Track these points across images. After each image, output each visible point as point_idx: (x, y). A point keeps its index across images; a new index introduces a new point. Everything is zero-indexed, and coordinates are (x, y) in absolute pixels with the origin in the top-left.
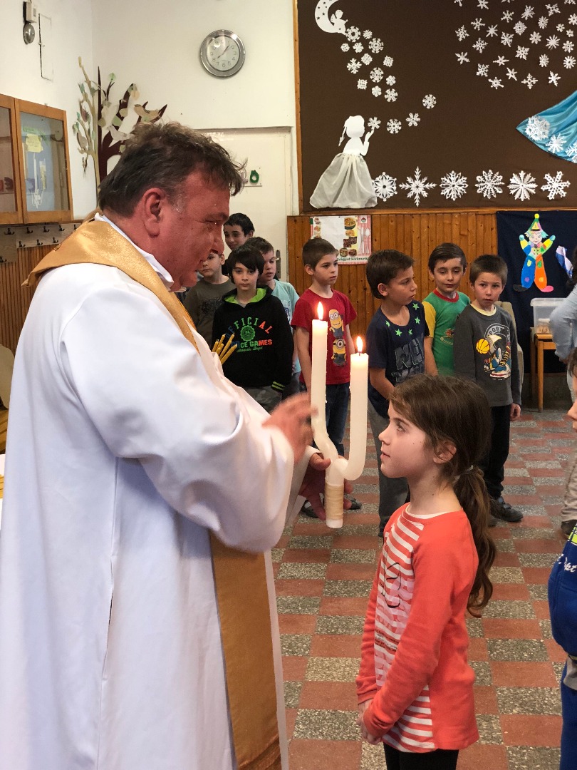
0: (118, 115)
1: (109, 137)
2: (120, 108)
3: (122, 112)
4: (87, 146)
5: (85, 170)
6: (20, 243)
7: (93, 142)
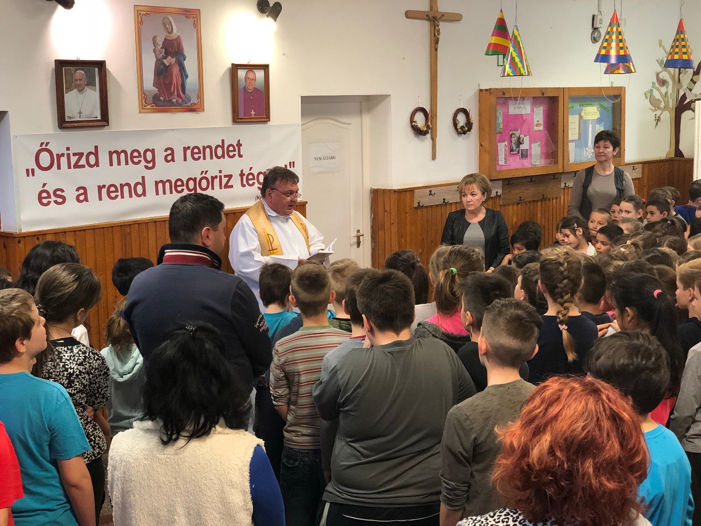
0: (692, 80)
1: (684, 97)
2: (693, 75)
3: (695, 78)
4: (662, 105)
5: (657, 124)
6: (565, 184)
7: (670, 101)
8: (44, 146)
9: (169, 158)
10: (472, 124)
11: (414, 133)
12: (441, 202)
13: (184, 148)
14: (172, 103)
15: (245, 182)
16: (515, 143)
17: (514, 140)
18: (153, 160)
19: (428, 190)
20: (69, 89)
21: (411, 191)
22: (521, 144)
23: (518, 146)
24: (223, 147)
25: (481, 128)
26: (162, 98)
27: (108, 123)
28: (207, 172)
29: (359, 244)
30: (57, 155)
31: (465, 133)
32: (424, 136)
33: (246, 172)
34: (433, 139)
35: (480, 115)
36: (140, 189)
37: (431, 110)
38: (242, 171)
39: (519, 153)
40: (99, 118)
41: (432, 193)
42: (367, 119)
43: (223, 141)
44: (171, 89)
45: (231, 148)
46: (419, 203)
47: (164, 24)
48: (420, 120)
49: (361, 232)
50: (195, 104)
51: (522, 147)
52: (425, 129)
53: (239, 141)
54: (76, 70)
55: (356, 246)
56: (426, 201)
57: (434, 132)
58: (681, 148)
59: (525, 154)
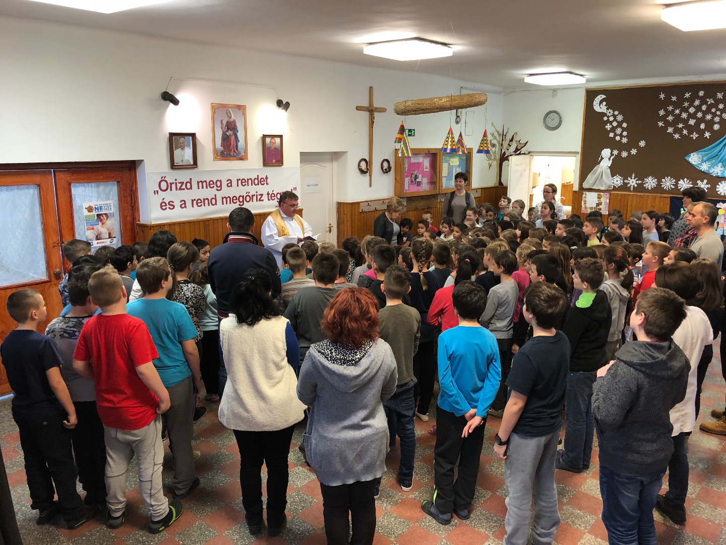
0: (509, 144)
2: (510, 142)
8: (163, 178)
9: (229, 185)
10: (391, 167)
12: (374, 209)
13: (237, 179)
14: (231, 155)
15: (270, 198)
16: (414, 178)
17: (413, 176)
18: (221, 186)
19: (367, 203)
21: (358, 203)
22: (417, 178)
23: (416, 180)
24: (258, 179)
25: (396, 170)
26: (226, 153)
27: (197, 166)
28: (249, 192)
30: (170, 183)
31: (387, 172)
32: (366, 174)
33: (270, 192)
34: (370, 176)
35: (396, 163)
36: (214, 202)
37: (369, 160)
38: (268, 192)
39: (416, 183)
40: (192, 163)
41: (370, 204)
43: (258, 176)
44: (230, 148)
45: (262, 180)
46: (362, 210)
47: (227, 113)
51: (417, 180)
52: (366, 170)
53: (266, 176)
54: (180, 138)
56: (366, 209)
57: (371, 172)
59: (419, 184)
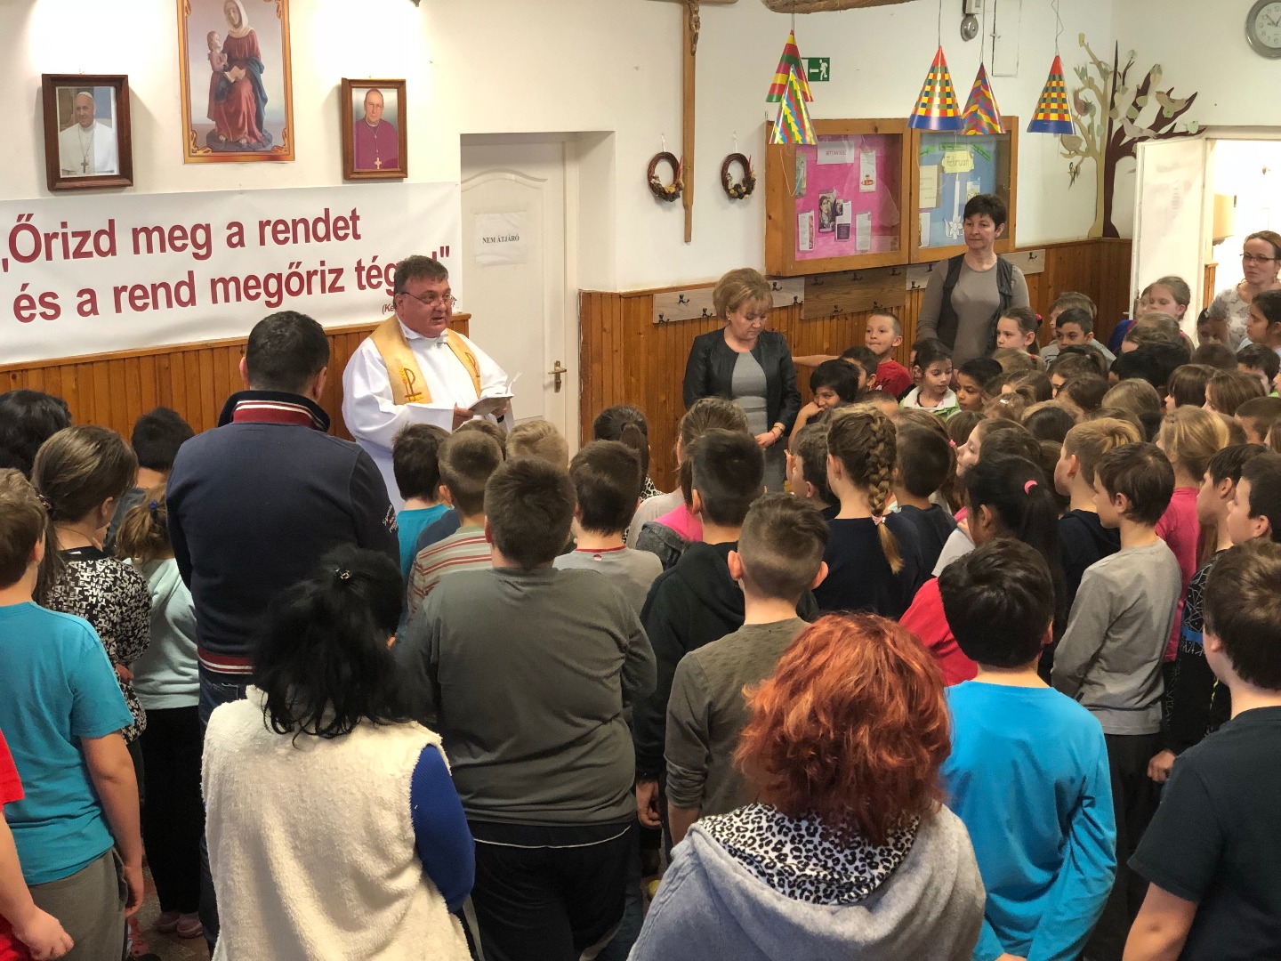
0: (1135, 104)
1: (1121, 133)
2: (1137, 97)
3: (1140, 101)
4: (1083, 147)
5: (1073, 179)
6: (913, 283)
7: (1098, 139)
8: (23, 221)
9: (235, 240)
10: (754, 180)
11: (655, 197)
12: (697, 314)
13: (261, 223)
14: (241, 145)
15: (364, 282)
16: (827, 214)
17: (826, 207)
18: (208, 243)
19: (677, 294)
20: (67, 123)
21: (648, 296)
22: (838, 215)
23: (833, 220)
24: (326, 221)
25: (769, 188)
26: (223, 138)
27: (132, 181)
28: (299, 263)
29: (558, 385)
30: (46, 235)
31: (741, 196)
32: (671, 201)
33: (367, 264)
34: (687, 207)
35: (768, 166)
36: (185, 293)
37: (684, 157)
38: (359, 263)
39: (834, 230)
40: (116, 173)
41: (685, 299)
42: (573, 172)
43: (327, 211)
44: (237, 123)
45: (341, 224)
46: (661, 317)
47: (227, 12)
48: (664, 174)
49: (563, 366)
50: (279, 147)
51: (839, 220)
52: (673, 190)
53: (354, 212)
54: (78, 91)
55: (553, 389)
56: (673, 312)
57: (688, 195)
58: (1114, 221)
59: (845, 232)
